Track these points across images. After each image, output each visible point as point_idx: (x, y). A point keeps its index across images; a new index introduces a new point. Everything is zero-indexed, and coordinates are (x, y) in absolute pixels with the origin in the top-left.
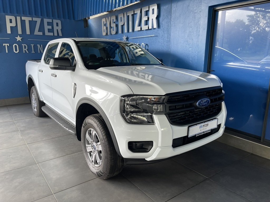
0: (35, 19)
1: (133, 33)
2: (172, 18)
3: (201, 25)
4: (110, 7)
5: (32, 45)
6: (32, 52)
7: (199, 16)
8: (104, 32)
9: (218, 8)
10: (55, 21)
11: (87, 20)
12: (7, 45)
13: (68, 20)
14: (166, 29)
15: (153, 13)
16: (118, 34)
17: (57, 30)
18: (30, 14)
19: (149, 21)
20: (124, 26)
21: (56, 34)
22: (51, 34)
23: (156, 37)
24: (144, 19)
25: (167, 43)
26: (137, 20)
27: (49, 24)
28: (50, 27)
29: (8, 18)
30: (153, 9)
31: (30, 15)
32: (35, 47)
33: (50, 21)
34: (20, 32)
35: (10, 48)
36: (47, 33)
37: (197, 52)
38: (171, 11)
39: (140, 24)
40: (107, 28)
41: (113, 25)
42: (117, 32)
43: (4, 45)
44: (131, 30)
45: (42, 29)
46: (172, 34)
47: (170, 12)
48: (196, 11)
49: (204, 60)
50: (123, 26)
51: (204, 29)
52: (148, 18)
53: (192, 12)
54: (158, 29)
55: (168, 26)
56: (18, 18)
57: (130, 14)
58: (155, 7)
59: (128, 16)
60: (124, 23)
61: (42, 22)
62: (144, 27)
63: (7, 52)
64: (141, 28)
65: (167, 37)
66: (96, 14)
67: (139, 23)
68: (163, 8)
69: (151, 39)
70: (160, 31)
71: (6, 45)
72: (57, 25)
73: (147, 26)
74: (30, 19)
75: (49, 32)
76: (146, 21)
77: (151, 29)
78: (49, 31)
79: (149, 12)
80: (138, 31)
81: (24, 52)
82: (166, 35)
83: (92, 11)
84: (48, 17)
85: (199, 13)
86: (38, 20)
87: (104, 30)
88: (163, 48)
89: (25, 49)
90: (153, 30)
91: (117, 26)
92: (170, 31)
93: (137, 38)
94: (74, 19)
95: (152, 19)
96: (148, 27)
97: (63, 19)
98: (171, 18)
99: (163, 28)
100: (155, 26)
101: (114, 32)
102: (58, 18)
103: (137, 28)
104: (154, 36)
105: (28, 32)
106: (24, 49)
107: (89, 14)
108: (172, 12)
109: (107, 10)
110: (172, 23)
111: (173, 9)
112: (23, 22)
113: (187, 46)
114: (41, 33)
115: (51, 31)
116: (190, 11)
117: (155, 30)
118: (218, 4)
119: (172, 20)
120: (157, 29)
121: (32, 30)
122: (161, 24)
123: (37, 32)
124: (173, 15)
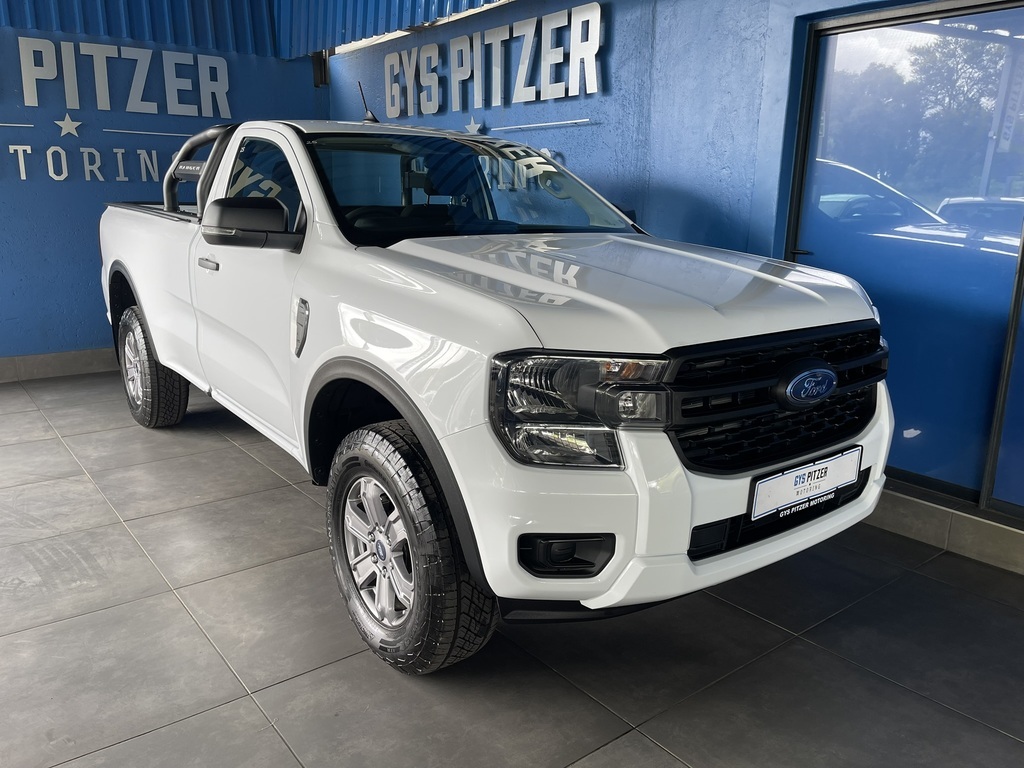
0: (128, 53)
1: (507, 110)
2: (658, 57)
3: (765, 84)
4: (420, 11)
5: (120, 152)
6: (118, 179)
7: (759, 49)
8: (393, 104)
9: (827, 23)
10: (205, 62)
11: (325, 60)
12: (25, 151)
13: (253, 56)
14: (632, 99)
15: (585, 37)
16: (448, 113)
17: (213, 94)
18: (109, 33)
19: (569, 65)
20: (470, 84)
21: (208, 112)
22: (190, 110)
23: (595, 127)
24: (551, 57)
25: (637, 148)
26: (523, 63)
27: (181, 71)
28: (187, 84)
29: (27, 46)
30: (586, 24)
31: (112, 35)
32: (131, 160)
33: (187, 59)
34: (72, 101)
35: (36, 161)
36: (175, 108)
37: (748, 186)
38: (654, 31)
39: (532, 79)
40: (404, 91)
41: (430, 80)
42: (443, 108)
43: (12, 151)
44: (497, 101)
45: (154, 89)
46: (656, 118)
47: (648, 35)
48: (747, 34)
49: (774, 214)
50: (465, 85)
51: (778, 100)
52: (567, 56)
53: (731, 37)
54: (603, 99)
55: (641, 87)
56: (67, 48)
57: (496, 38)
58: (594, 15)
59: (488, 49)
60: (472, 72)
61: (156, 64)
62: (551, 91)
63: (23, 177)
64: (538, 94)
65: (638, 129)
66: (364, 36)
67: (529, 75)
68: (623, 20)
69: (576, 132)
70: (611, 107)
71: (20, 148)
72: (214, 76)
73: (562, 85)
74: (112, 51)
75: (181, 101)
76: (558, 66)
77: (575, 97)
78: (183, 97)
79: (567, 33)
80: (527, 103)
81: (88, 178)
82: (632, 121)
83: (349, 25)
84: (179, 44)
85: (760, 42)
86: (143, 57)
87: (393, 97)
88: (620, 168)
89: (91, 168)
90: (583, 101)
91: (443, 82)
92: (649, 104)
93: (522, 130)
94: (276, 53)
95: (582, 61)
96: (567, 90)
97: (234, 53)
98: (652, 55)
99: (622, 92)
100: (593, 86)
101: (430, 107)
102: (218, 48)
103: (522, 93)
104: (588, 124)
105: (103, 102)
106: (87, 167)
107: (338, 37)
108: (657, 37)
109: (407, 23)
110: (655, 77)
111: (662, 24)
112: (84, 65)
113: (712, 160)
114: (152, 108)
115: (190, 97)
116: (725, 32)
117: (589, 101)
118: (831, 8)
119: (658, 64)
120: (597, 97)
121: (119, 93)
122: (613, 80)
123: (135, 104)
124: (661, 47)
